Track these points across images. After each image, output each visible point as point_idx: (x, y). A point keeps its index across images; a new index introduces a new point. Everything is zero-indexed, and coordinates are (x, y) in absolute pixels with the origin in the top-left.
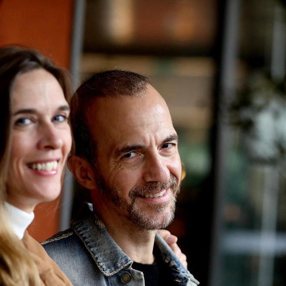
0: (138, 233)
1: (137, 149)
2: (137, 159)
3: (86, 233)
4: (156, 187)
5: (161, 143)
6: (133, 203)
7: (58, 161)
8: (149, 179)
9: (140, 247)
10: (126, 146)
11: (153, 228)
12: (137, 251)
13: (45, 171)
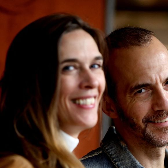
0: (152, 150)
1: (147, 86)
2: (147, 94)
3: (112, 151)
4: (162, 115)
5: (164, 81)
6: (146, 128)
7: (95, 97)
8: (157, 109)
9: (154, 160)
10: (137, 85)
11: (163, 145)
12: (152, 163)
13: (86, 105)
